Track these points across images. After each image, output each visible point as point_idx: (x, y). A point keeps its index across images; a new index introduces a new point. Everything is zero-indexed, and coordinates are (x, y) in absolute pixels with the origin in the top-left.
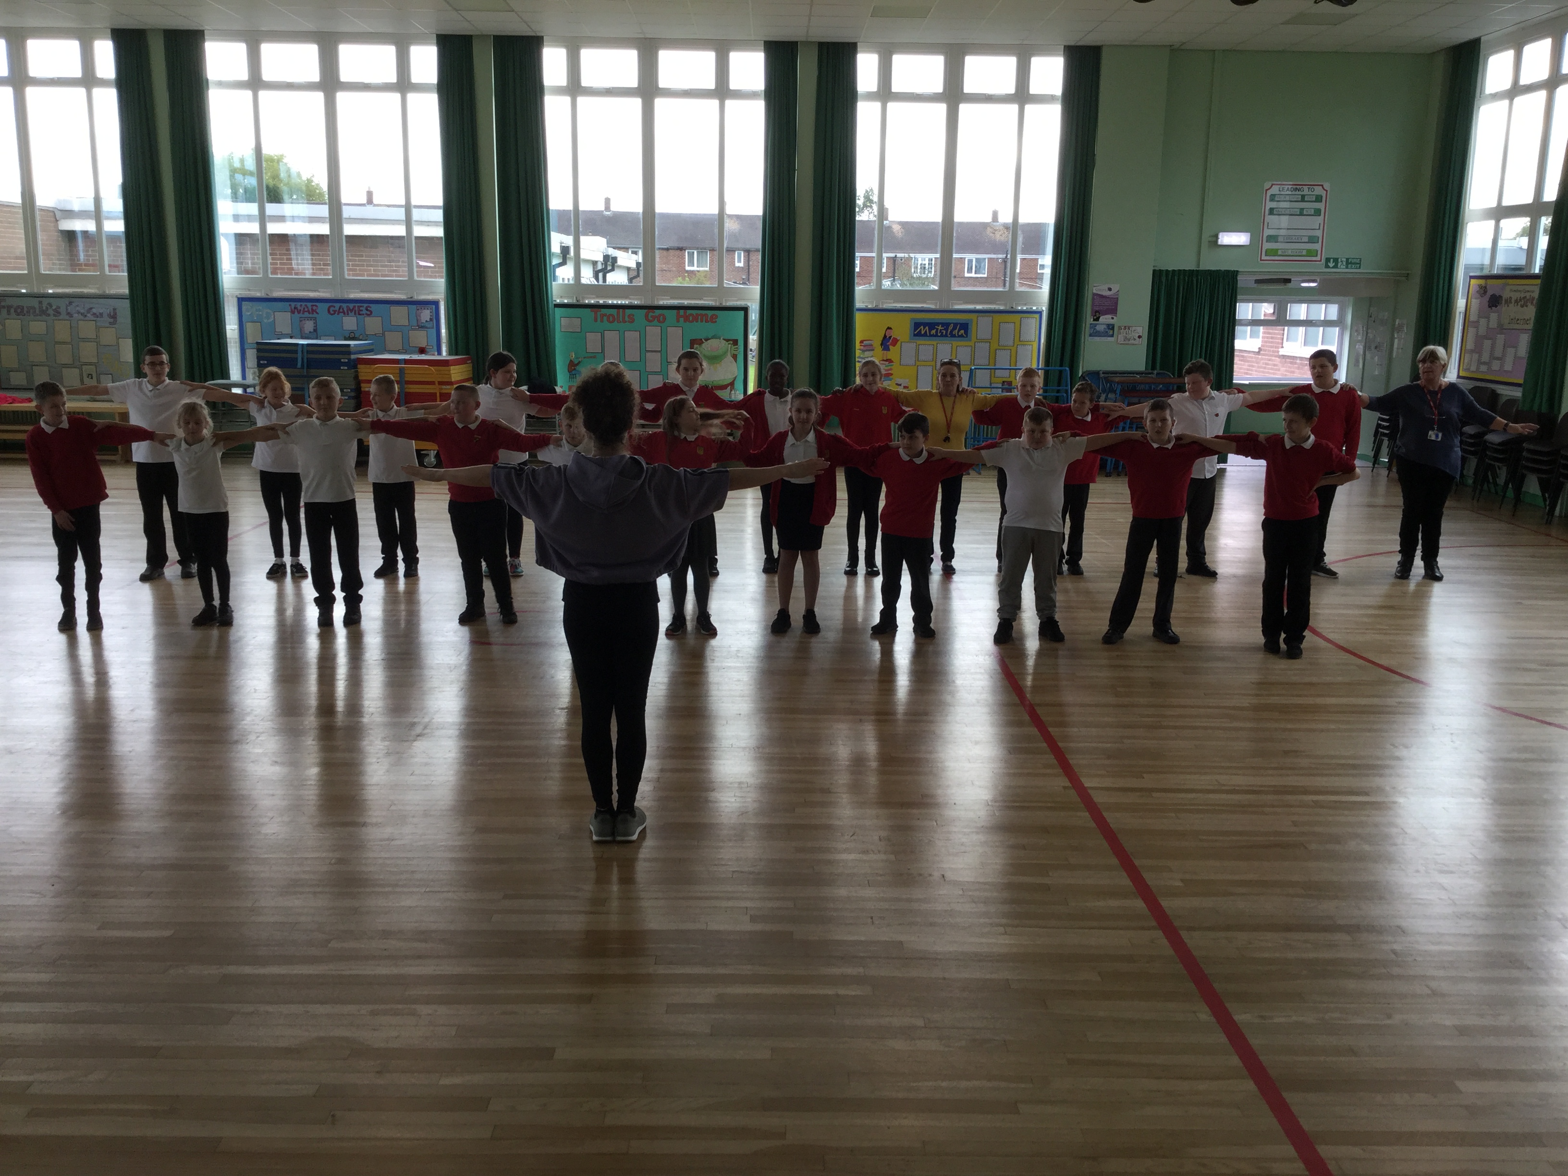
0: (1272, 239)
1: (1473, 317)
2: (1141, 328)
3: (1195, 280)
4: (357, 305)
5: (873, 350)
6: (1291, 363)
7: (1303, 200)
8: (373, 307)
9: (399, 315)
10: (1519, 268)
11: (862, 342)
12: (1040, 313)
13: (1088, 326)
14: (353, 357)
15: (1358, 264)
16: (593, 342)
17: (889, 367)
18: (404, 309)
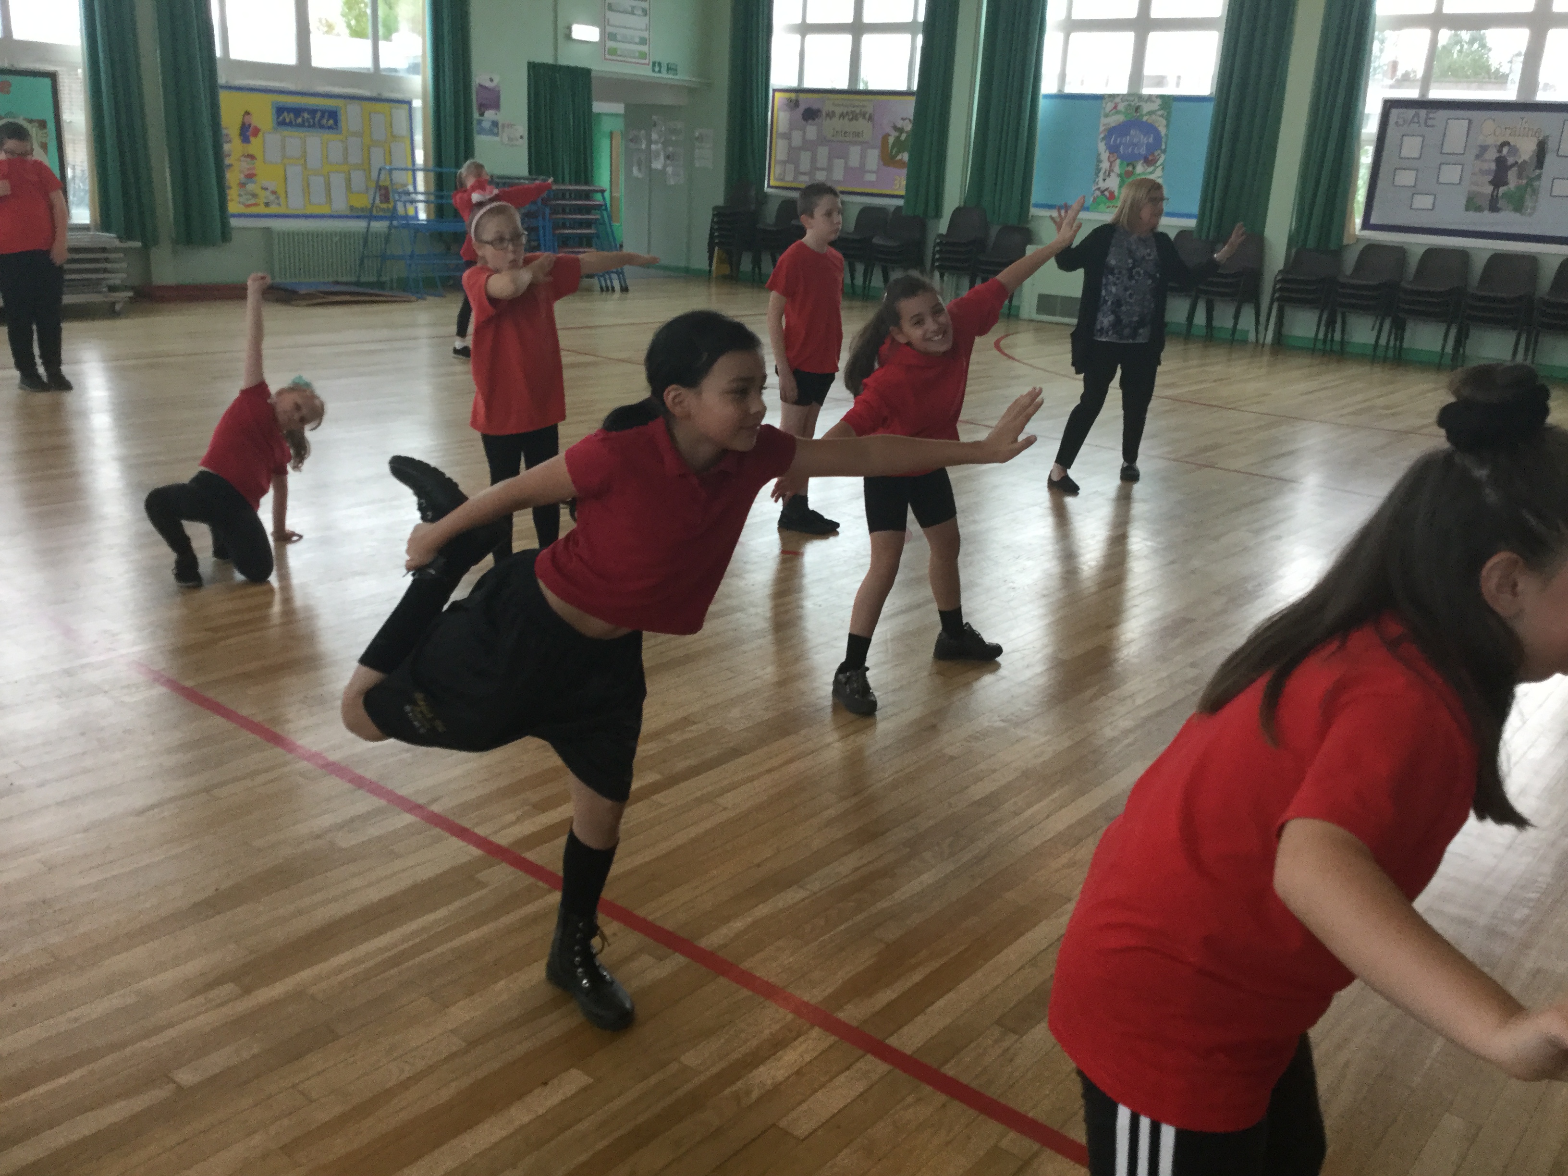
0: (612, 36)
1: (782, 130)
2: (522, 129)
5: (230, 142)
12: (409, 103)
17: (252, 166)
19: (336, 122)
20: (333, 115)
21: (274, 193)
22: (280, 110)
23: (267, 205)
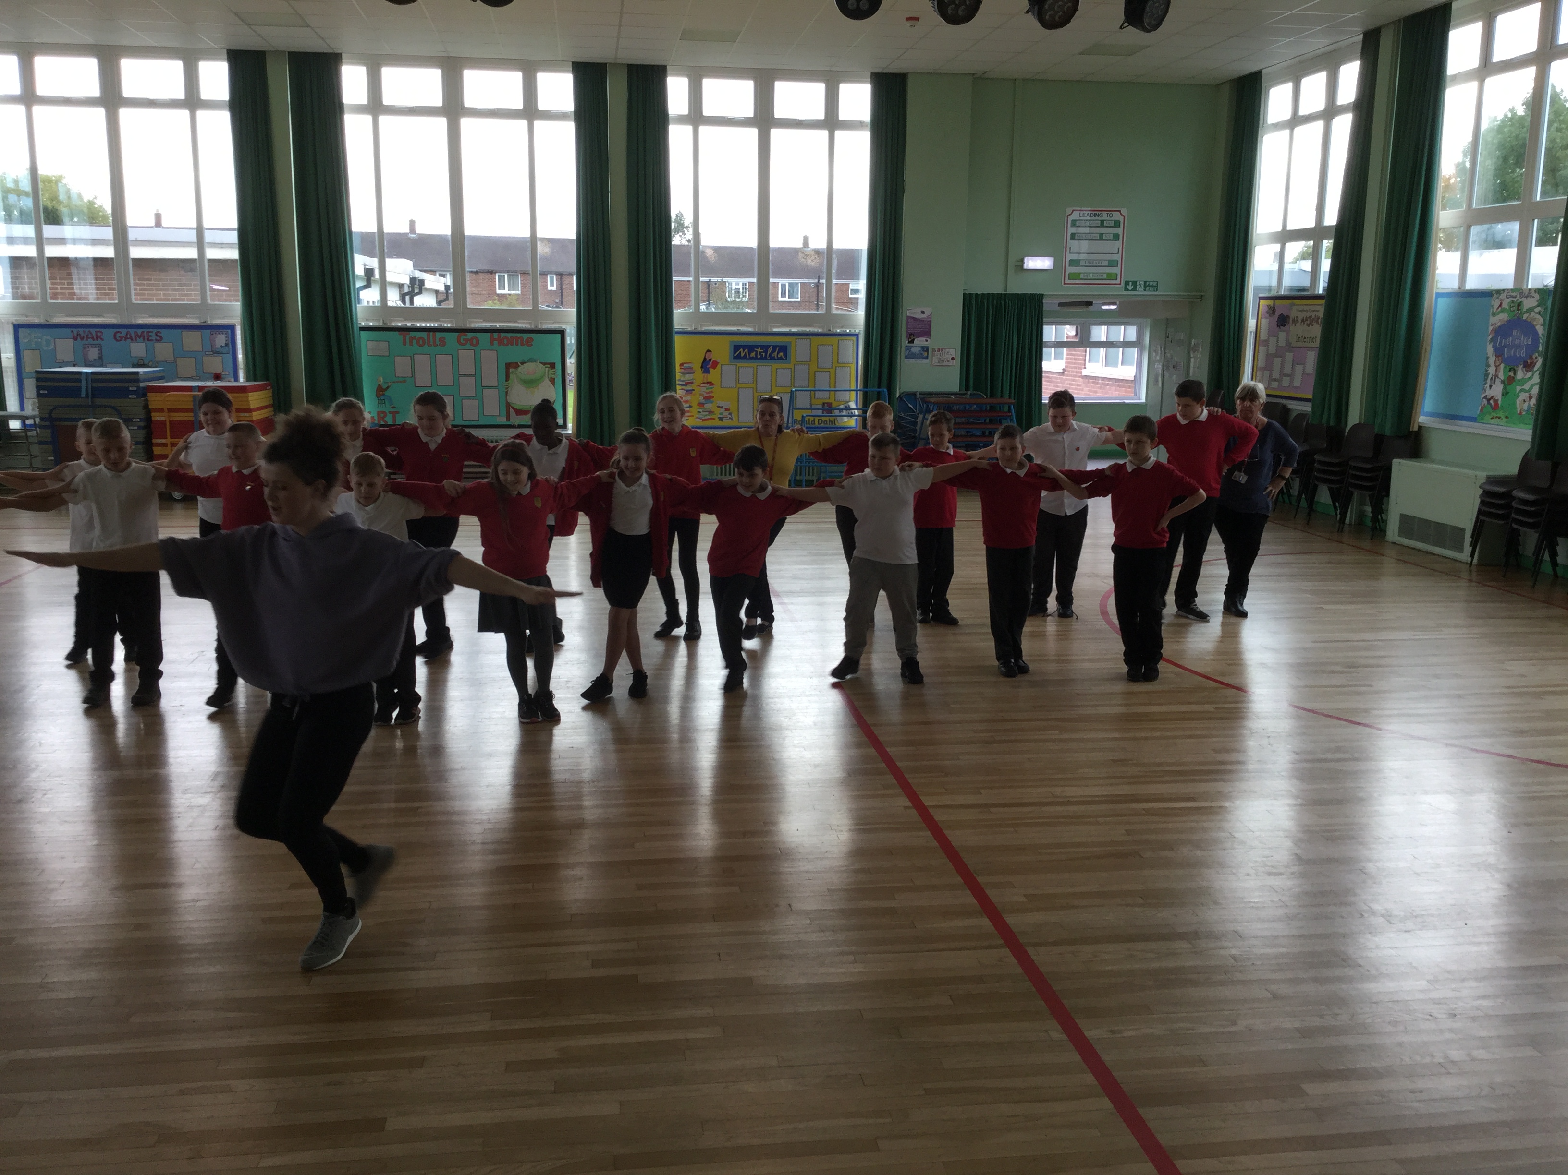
0: (1074, 263)
1: (1263, 336)
2: (954, 350)
3: (1003, 303)
4: (146, 330)
5: (693, 373)
6: (1093, 383)
7: (1102, 224)
8: (164, 333)
9: (192, 341)
10: (1303, 289)
11: (682, 365)
12: (857, 335)
13: (903, 349)
14: (142, 385)
15: (1156, 287)
16: (402, 365)
17: (710, 390)
18: (197, 333)
19: (785, 354)
20: (784, 349)
21: (726, 410)
22: (736, 348)
23: (721, 419)
